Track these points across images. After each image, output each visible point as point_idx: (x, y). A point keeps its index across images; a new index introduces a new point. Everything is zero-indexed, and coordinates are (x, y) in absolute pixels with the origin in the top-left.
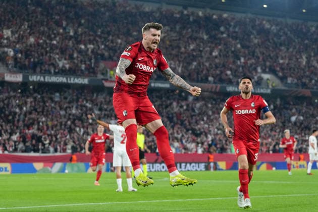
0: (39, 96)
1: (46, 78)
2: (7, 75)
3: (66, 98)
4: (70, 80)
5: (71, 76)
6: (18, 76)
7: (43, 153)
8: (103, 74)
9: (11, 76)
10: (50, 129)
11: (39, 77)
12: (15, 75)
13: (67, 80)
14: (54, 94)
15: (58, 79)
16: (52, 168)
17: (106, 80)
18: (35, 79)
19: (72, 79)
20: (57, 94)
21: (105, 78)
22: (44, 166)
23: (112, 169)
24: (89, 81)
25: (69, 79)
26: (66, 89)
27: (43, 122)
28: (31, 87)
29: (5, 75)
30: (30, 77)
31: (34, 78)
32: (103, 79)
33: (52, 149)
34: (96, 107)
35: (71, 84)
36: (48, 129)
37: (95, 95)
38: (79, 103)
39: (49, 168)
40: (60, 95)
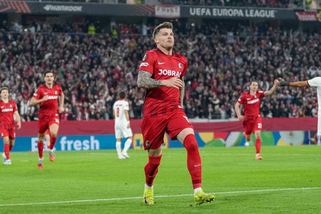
0: (205, 38)
1: (214, 10)
2: (158, 10)
3: (242, 39)
4: (249, 13)
5: (249, 8)
6: (174, 9)
7: (213, 118)
8: (296, 3)
9: (164, 10)
10: (222, 83)
11: (203, 11)
12: (169, 8)
13: (244, 13)
14: (226, 34)
15: (231, 13)
16: (225, 139)
17: (301, 11)
18: (198, 14)
19: (251, 11)
20: (231, 34)
21: (300, 8)
22: (216, 136)
23: (313, 140)
24: (275, 14)
25: (246, 11)
26: (242, 27)
27: (211, 75)
28: (193, 25)
29: (156, 8)
30: (191, 10)
31: (197, 12)
32: (296, 11)
33: (223, 113)
34: (287, 50)
35: (250, 18)
36: (218, 83)
37: (285, 33)
38: (263, 46)
39: (222, 140)
40: (235, 34)
